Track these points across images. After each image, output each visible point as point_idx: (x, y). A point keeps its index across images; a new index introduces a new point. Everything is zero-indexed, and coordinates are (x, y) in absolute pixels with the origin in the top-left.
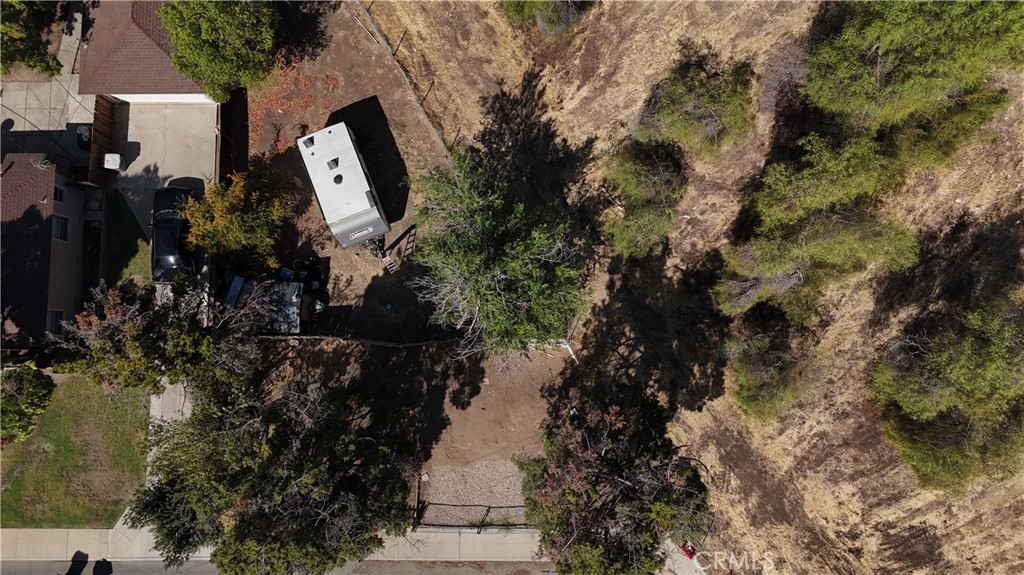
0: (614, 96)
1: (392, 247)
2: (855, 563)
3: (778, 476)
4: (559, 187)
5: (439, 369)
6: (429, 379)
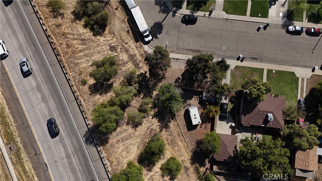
0: (148, 125)
1: (188, 105)
2: (122, 47)
3: (131, 61)
4: (159, 111)
5: (182, 84)
6: (184, 82)
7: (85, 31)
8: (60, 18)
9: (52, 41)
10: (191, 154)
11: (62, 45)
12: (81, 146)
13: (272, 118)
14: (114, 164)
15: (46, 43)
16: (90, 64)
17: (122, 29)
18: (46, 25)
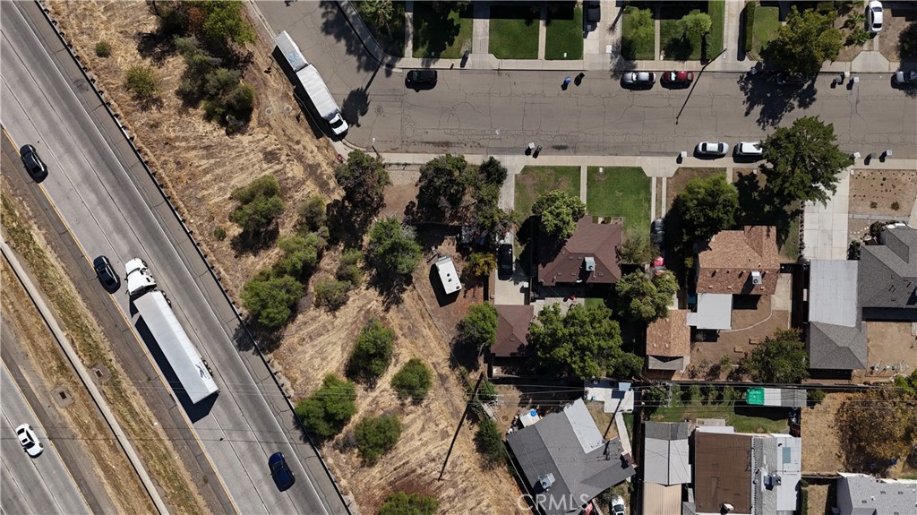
0: (359, 303)
1: (435, 256)
2: (289, 152)
3: (311, 179)
5: (420, 215)
6: (423, 211)
7: (209, 127)
8: (154, 108)
9: (147, 159)
10: (449, 350)
11: (166, 164)
12: (231, 358)
13: (594, 265)
14: (298, 383)
15: (136, 164)
16: (228, 195)
17: (286, 114)
18: (130, 127)
